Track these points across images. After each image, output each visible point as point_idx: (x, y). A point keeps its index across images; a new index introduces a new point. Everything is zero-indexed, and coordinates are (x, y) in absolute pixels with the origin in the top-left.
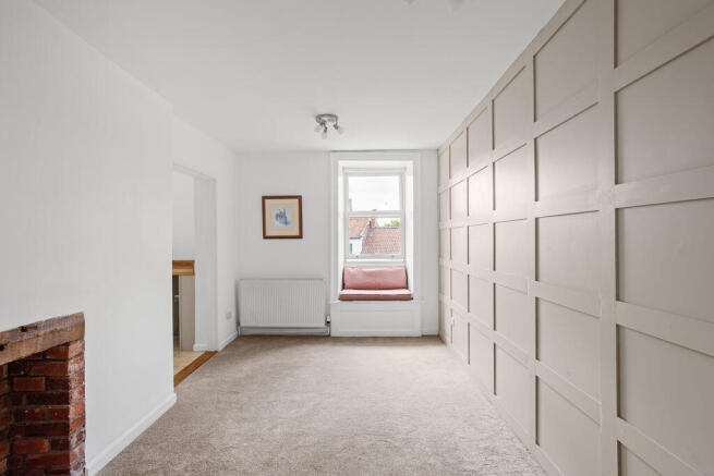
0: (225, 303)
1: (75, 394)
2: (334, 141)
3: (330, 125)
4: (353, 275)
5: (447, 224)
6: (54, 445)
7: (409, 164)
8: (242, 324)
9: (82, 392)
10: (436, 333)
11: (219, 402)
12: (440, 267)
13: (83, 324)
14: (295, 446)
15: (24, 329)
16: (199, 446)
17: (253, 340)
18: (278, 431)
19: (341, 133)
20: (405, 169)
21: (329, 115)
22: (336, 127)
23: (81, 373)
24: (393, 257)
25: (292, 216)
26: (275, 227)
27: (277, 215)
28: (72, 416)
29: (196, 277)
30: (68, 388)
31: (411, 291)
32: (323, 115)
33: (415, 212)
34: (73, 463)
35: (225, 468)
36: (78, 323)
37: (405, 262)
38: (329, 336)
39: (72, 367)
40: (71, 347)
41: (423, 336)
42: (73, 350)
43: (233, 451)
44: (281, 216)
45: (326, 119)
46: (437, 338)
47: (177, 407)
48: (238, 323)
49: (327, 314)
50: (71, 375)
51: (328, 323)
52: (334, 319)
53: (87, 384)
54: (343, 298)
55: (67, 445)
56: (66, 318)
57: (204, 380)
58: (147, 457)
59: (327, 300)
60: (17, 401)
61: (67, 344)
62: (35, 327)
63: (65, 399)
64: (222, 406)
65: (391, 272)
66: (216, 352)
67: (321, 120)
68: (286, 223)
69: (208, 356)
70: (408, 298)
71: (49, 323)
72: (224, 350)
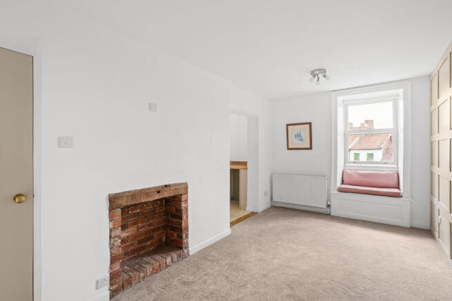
0: (263, 186)
1: (184, 217)
2: (325, 85)
3: (321, 76)
4: (350, 175)
5: (436, 137)
6: (178, 235)
7: (401, 91)
8: (274, 200)
9: (187, 217)
10: (428, 228)
11: (250, 238)
12: (432, 173)
13: (187, 188)
14: (283, 272)
15: (166, 186)
16: (235, 256)
17: (280, 210)
18: (276, 261)
19: (328, 80)
20: (398, 95)
21: (319, 70)
22: (325, 76)
23: (187, 209)
24: (386, 163)
25: (306, 135)
26: (295, 143)
27: (295, 135)
28: (183, 225)
29: (248, 170)
30: (181, 213)
31: (402, 191)
32: (315, 70)
33: (405, 129)
34: (184, 246)
35: (243, 270)
36: (186, 186)
37: (398, 168)
38: (329, 214)
39: (183, 205)
40: (183, 196)
41: (411, 227)
42: (183, 198)
43: (250, 264)
44: (298, 136)
45: (317, 72)
46: (428, 232)
47: (230, 236)
48: (272, 199)
49: (329, 200)
50: (183, 208)
51: (329, 206)
52: (333, 203)
53: (189, 213)
54: (341, 190)
55: (181, 238)
56: (181, 184)
57: (247, 226)
58: (212, 254)
59: (329, 190)
60: (167, 215)
61: (181, 195)
62: (169, 186)
63: (181, 218)
64: (251, 240)
65: (384, 175)
66: (257, 213)
67: (313, 74)
68: (301, 140)
69: (253, 214)
70: (398, 196)
71: (175, 185)
72: (262, 212)
